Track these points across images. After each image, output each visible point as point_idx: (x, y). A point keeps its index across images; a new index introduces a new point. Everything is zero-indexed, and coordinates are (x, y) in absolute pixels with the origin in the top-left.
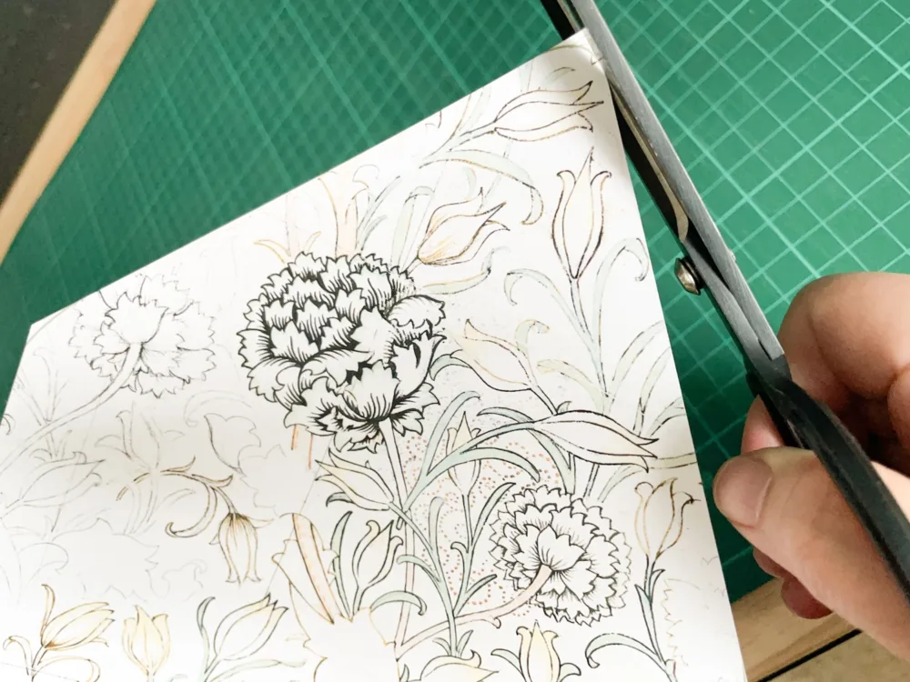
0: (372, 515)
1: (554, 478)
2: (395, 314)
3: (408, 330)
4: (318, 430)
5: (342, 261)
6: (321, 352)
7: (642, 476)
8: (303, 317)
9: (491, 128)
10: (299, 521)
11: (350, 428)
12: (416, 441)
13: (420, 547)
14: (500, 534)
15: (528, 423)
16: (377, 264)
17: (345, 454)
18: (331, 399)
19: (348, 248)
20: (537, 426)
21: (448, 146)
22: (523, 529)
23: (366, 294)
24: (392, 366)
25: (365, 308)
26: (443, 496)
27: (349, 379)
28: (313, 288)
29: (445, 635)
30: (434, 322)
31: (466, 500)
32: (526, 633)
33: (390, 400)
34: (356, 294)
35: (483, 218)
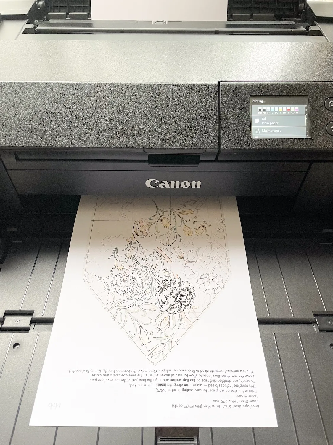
0: (158, 270)
1: (130, 294)
2: (169, 306)
3: (165, 304)
4: (174, 280)
5: (182, 310)
6: (179, 293)
7: (116, 303)
8: (185, 298)
9: (166, 344)
10: (170, 262)
11: (168, 283)
12: (156, 287)
13: (147, 270)
14: (135, 280)
15: (138, 300)
16: (176, 313)
17: (167, 278)
18: (174, 286)
19: (182, 313)
20: (136, 300)
21: (172, 338)
22: (131, 283)
23: (176, 307)
24: (165, 297)
25: (175, 305)
26: (147, 280)
27: (172, 291)
28: (185, 304)
29: (136, 258)
30: (161, 308)
31: (143, 282)
32: (123, 268)
33: (164, 291)
34: (177, 306)
35: (160, 329)
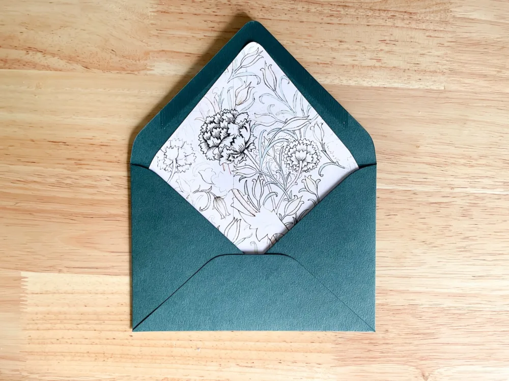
0: (253, 178)
1: (292, 139)
2: (236, 121)
3: (241, 124)
4: (229, 162)
5: (218, 114)
6: (221, 141)
9: (240, 67)
10: (234, 191)
11: (237, 157)
12: (255, 151)
13: (268, 178)
15: (280, 130)
17: (239, 165)
18: (229, 152)
19: (218, 110)
20: (283, 129)
24: (241, 135)
25: (228, 123)
26: (268, 161)
27: (231, 144)
28: (213, 125)
29: (286, 197)
30: (247, 118)
31: (275, 158)
32: (304, 181)
33: (244, 144)
34: (224, 121)
35: (248, 88)
